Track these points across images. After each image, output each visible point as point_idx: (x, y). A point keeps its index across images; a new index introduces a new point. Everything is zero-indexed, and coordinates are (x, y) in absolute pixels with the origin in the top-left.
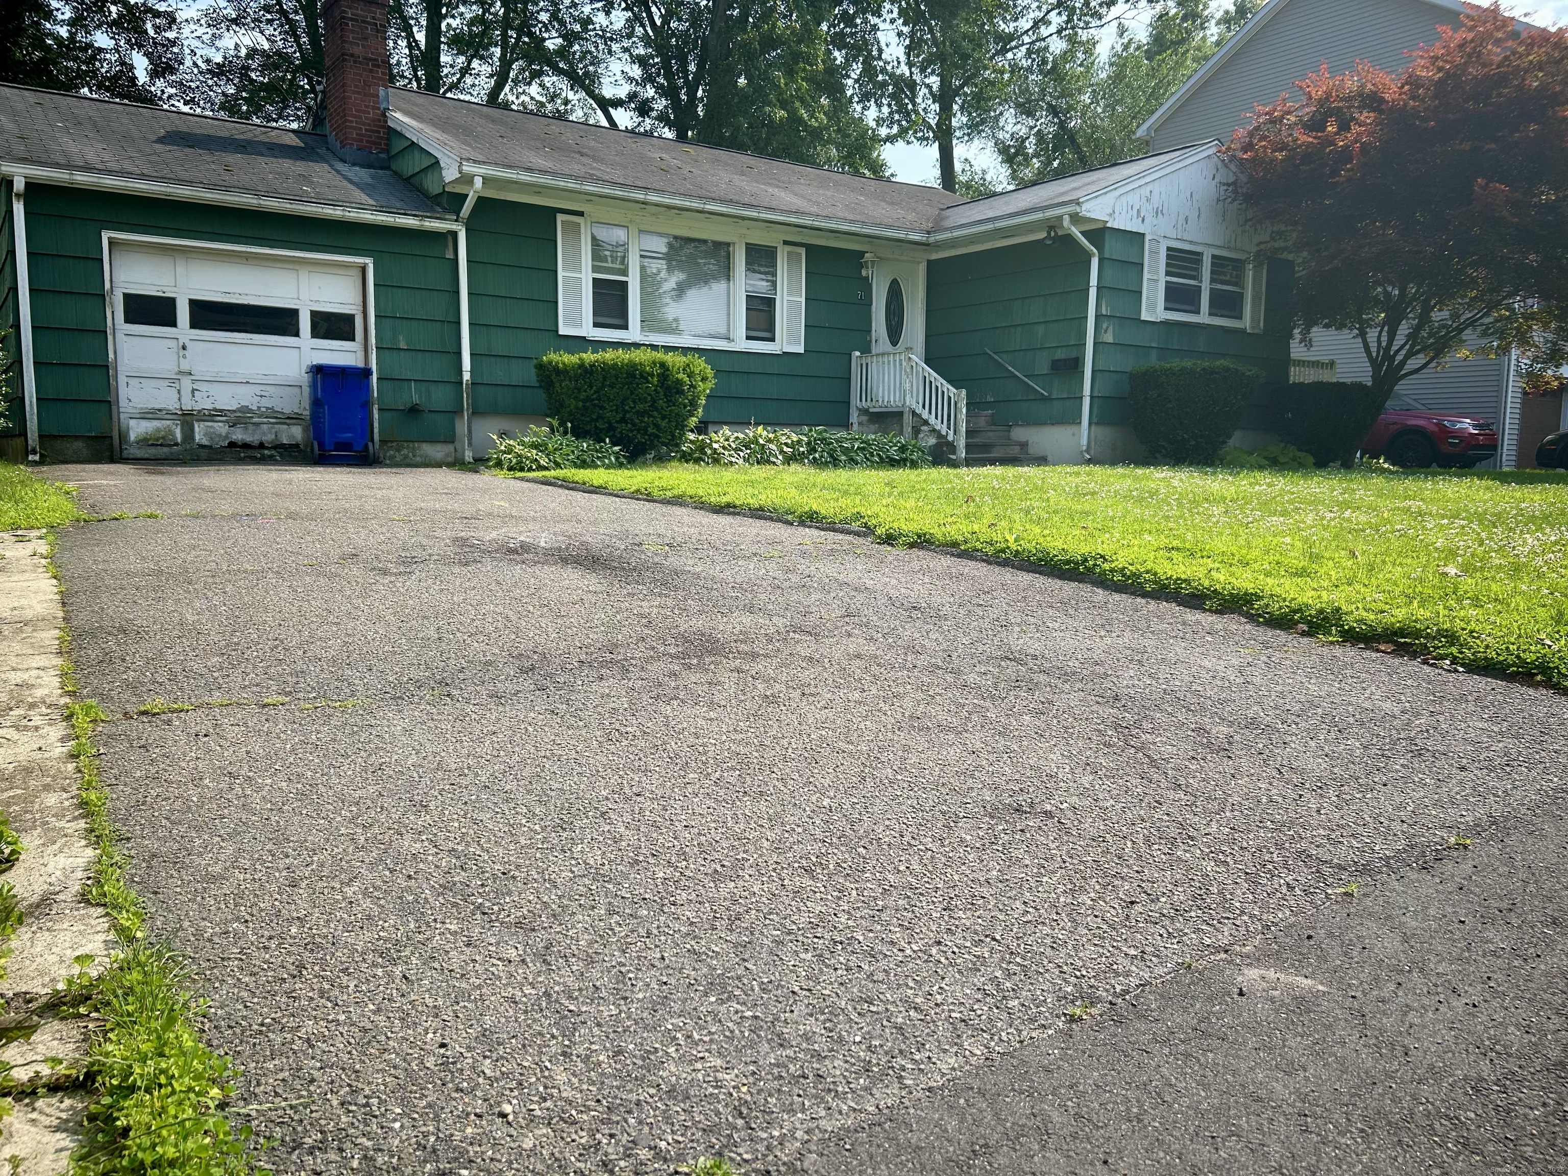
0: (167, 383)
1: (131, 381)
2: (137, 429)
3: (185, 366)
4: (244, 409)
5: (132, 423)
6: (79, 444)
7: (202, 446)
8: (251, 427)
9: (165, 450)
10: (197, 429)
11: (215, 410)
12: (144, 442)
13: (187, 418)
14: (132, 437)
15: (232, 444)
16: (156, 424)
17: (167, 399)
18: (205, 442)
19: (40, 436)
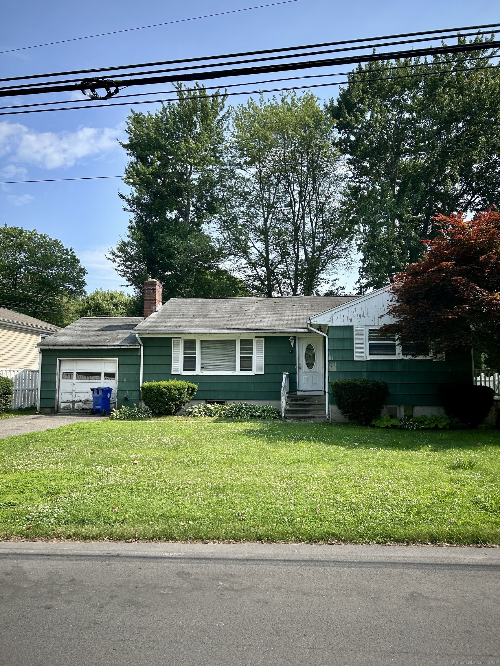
0: (70, 393)
1: (63, 393)
2: (63, 405)
3: (74, 389)
4: (87, 400)
5: (62, 403)
6: (48, 409)
7: (76, 409)
8: (88, 404)
9: (68, 410)
10: (75, 405)
11: (80, 400)
12: (64, 408)
13: (73, 402)
14: (61, 407)
15: (83, 409)
16: (67, 404)
17: (69, 398)
18: (77, 408)
19: (40, 407)
